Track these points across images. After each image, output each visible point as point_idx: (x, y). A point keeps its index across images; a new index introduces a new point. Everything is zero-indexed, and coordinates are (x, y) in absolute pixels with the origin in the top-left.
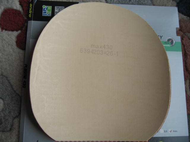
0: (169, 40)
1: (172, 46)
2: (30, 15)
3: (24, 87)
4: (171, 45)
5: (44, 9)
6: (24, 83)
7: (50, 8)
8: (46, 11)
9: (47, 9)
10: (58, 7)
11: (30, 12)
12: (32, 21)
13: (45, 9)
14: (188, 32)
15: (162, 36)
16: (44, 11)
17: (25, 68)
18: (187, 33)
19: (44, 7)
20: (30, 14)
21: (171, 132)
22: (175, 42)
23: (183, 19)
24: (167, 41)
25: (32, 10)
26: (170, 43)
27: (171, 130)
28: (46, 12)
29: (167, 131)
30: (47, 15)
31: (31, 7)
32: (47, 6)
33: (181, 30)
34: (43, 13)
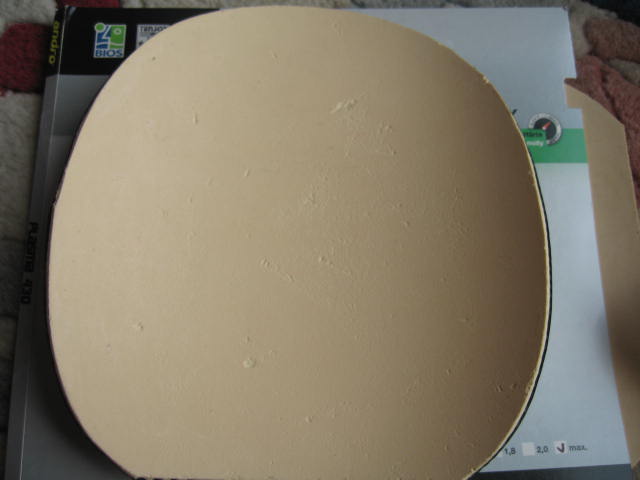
0: (539, 124)
1: (551, 145)
2: (51, 57)
3: (26, 300)
4: (548, 142)
5: (100, 35)
6: (27, 288)
7: (120, 30)
8: (107, 40)
9: (109, 35)
10: (148, 26)
11: (53, 47)
12: (60, 78)
13: (103, 33)
14: (618, 57)
15: (514, 112)
16: (100, 40)
17: (32, 234)
18: (617, 60)
19: (101, 28)
20: (53, 53)
21: (562, 451)
22: (562, 130)
23: (596, 18)
24: (531, 127)
25: (59, 39)
26: (544, 134)
27: (563, 445)
28: (105, 46)
29: (546, 449)
30: (111, 53)
31: (57, 32)
32: (110, 26)
33: (593, 52)
34: (96, 49)
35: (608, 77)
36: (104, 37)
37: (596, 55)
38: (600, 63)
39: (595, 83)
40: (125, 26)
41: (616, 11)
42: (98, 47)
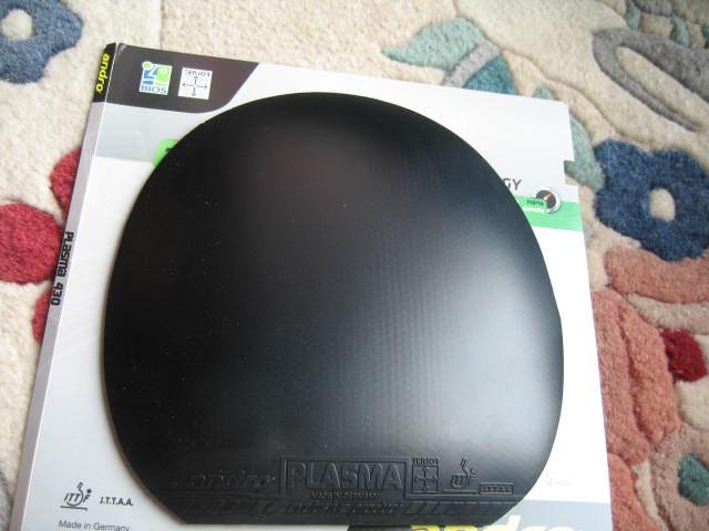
0: (541, 195)
1: (550, 213)
2: (99, 85)
3: (56, 302)
4: (548, 210)
5: (147, 72)
7: (166, 70)
8: (153, 78)
9: (155, 73)
10: (192, 70)
11: (102, 77)
12: (106, 105)
13: (150, 71)
14: (637, 293)
15: (520, 181)
16: (146, 77)
18: (636, 296)
19: (147, 66)
20: (101, 82)
22: (562, 202)
23: (618, 247)
24: (534, 196)
26: (545, 203)
28: (151, 83)
30: (156, 90)
31: (106, 64)
32: (157, 66)
33: (612, 286)
34: (142, 84)
35: (625, 316)
36: (150, 74)
37: (615, 289)
38: (619, 297)
39: (613, 321)
40: (171, 68)
41: (639, 239)
42: (145, 82)
